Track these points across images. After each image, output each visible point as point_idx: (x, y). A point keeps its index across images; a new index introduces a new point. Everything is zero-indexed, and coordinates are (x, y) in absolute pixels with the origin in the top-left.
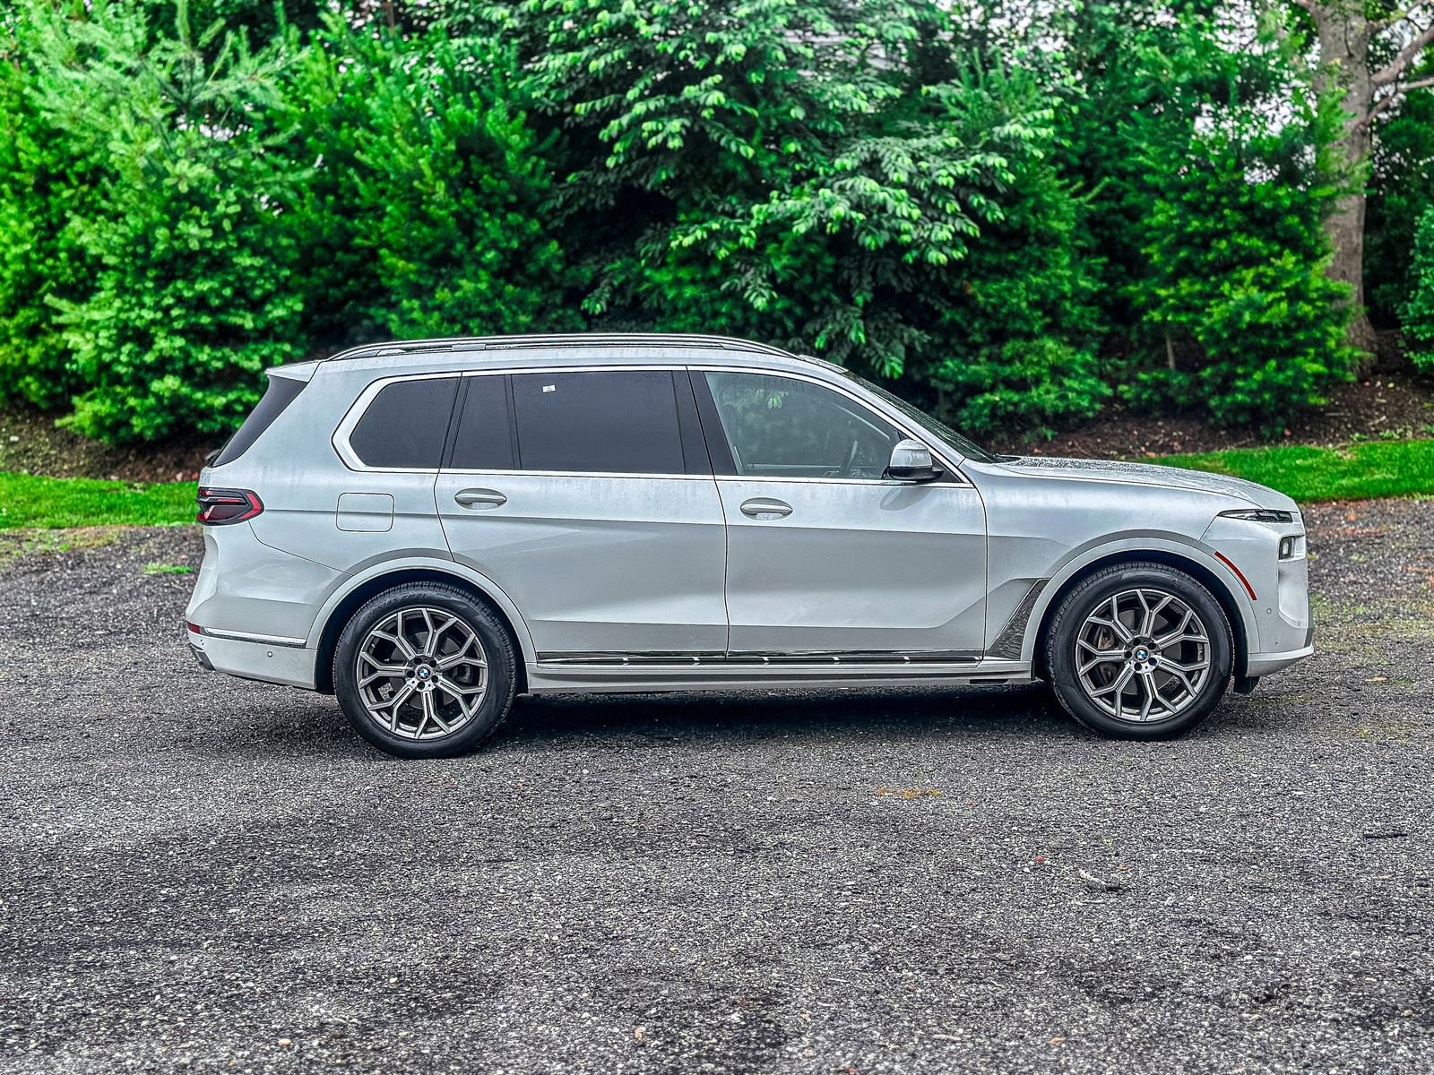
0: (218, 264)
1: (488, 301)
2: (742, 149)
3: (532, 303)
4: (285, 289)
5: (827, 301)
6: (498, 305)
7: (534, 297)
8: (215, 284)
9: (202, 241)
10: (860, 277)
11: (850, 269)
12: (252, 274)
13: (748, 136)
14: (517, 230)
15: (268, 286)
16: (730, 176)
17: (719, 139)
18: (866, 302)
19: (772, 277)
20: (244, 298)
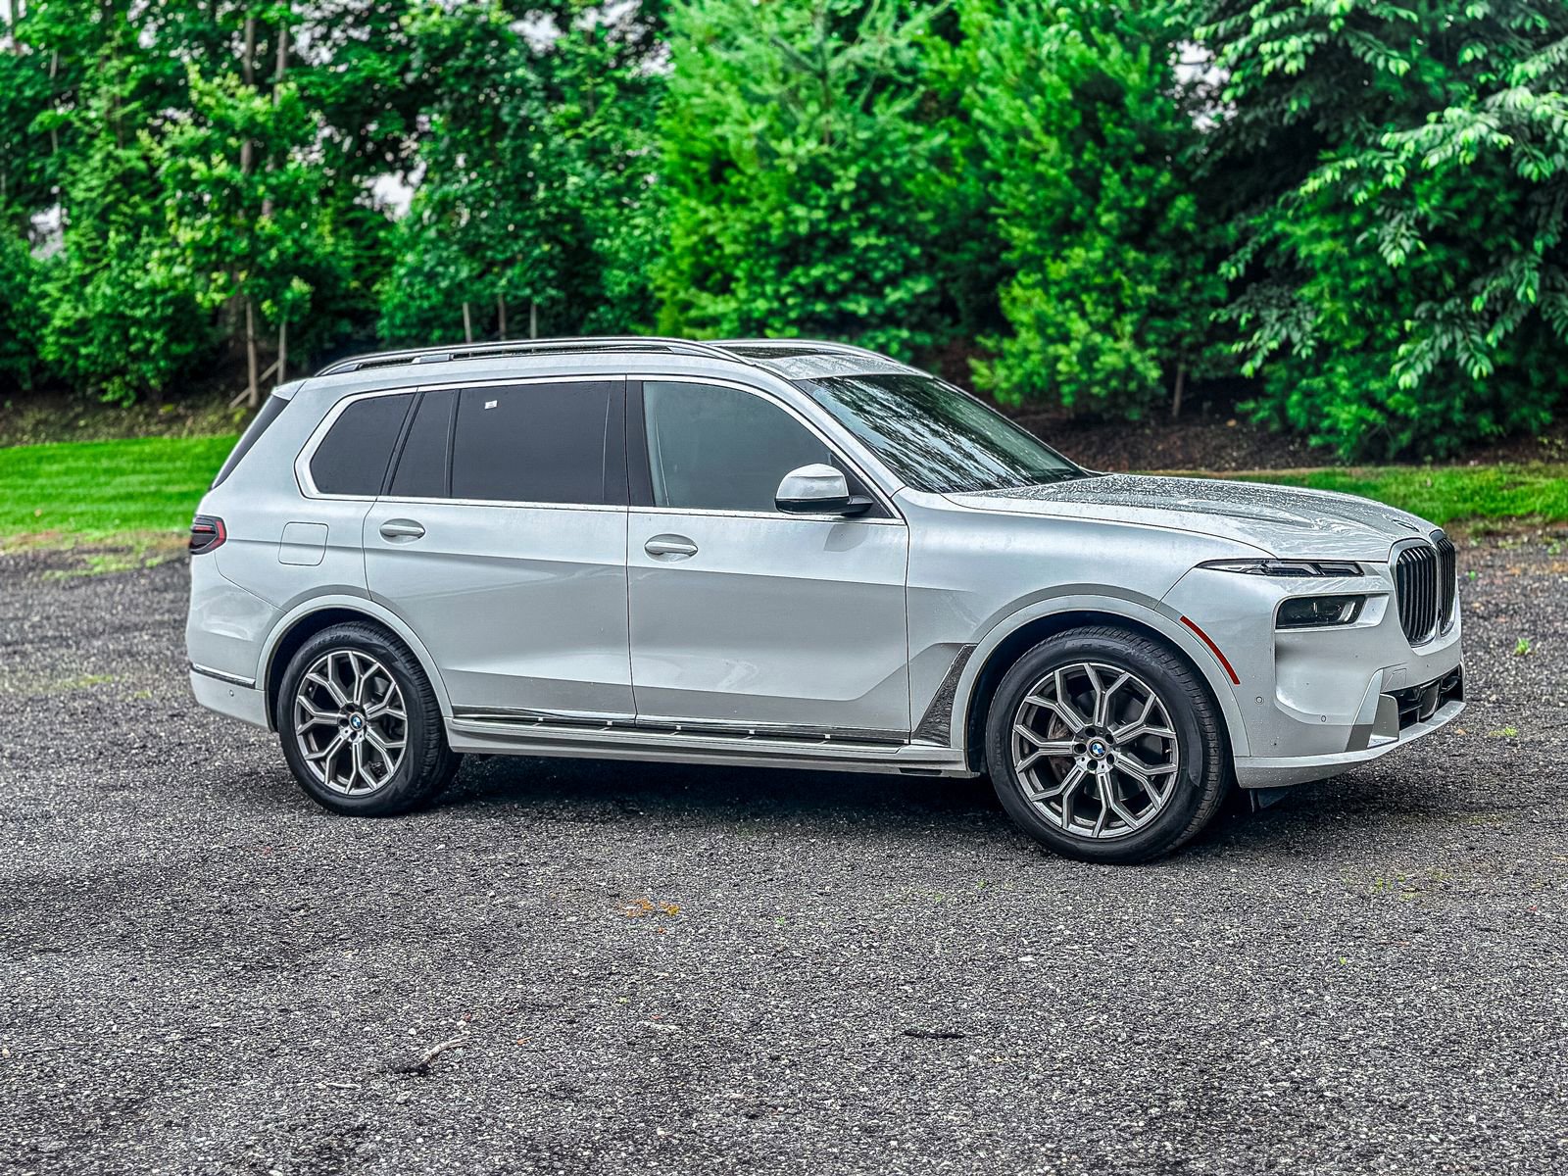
0: (839, 246)
1: (1108, 273)
2: (1392, 66)
3: (1162, 271)
4: (910, 269)
5: (1506, 248)
6: (1117, 274)
7: (1163, 263)
8: (832, 269)
9: (813, 224)
10: (1549, 215)
11: (1540, 205)
12: (874, 255)
13: (1403, 47)
14: (1147, 184)
15: (892, 267)
16: (1384, 95)
17: (1364, 54)
18: (1546, 248)
19: (1421, 223)
20: (864, 282)
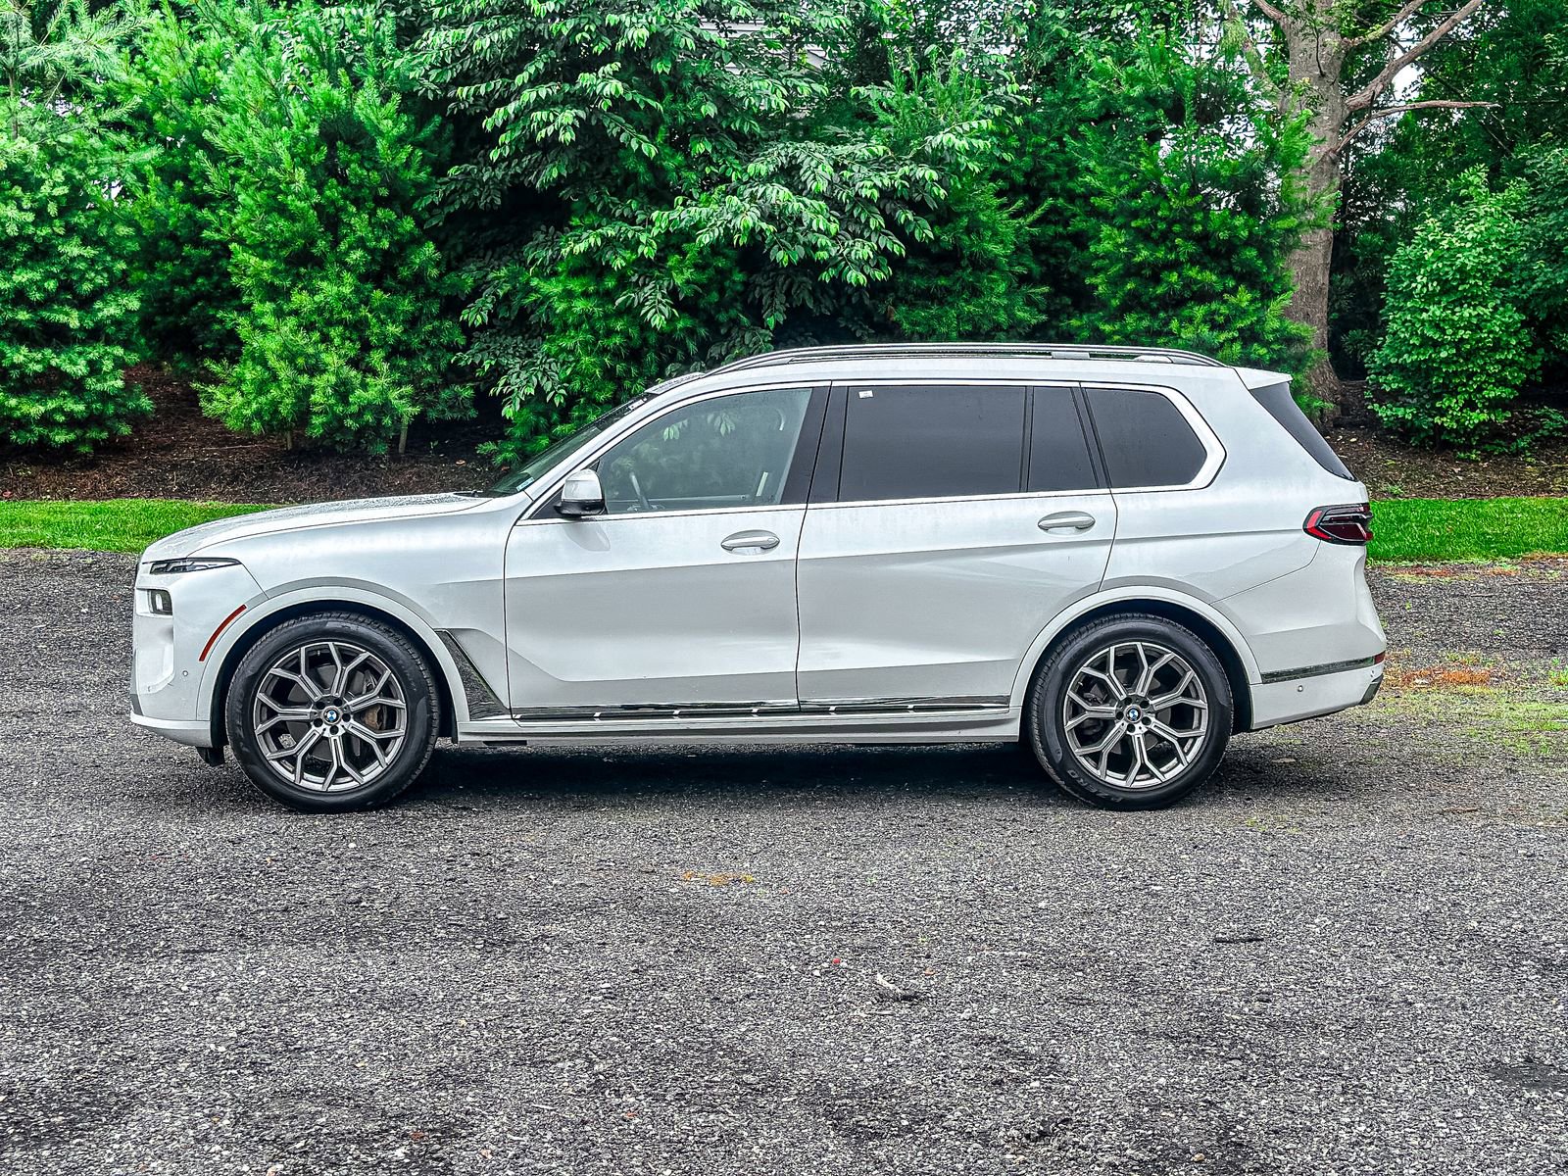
0: (41, 253)
1: (353, 308)
2: (644, 147)
3: (405, 312)
4: (121, 284)
5: (735, 322)
6: (364, 311)
7: (406, 305)
8: (37, 276)
9: (21, 226)
10: (772, 296)
11: (761, 287)
12: (82, 266)
13: (651, 133)
14: (389, 227)
15: (99, 280)
16: (631, 177)
17: (619, 134)
18: (777, 323)
19: (673, 292)
20: (68, 290)
